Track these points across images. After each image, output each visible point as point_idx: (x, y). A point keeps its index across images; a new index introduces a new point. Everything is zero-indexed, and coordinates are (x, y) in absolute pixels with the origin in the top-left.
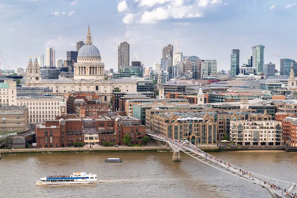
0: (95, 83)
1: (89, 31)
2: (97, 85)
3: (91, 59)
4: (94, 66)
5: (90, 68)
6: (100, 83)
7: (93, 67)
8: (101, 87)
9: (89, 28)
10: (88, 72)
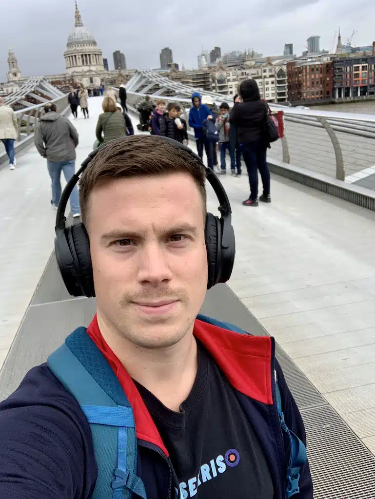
0: (87, 74)
1: (77, 8)
2: (91, 76)
3: (82, 45)
4: (86, 53)
5: (82, 55)
6: (94, 73)
7: (86, 55)
8: (95, 78)
9: (76, 5)
10: (80, 62)
